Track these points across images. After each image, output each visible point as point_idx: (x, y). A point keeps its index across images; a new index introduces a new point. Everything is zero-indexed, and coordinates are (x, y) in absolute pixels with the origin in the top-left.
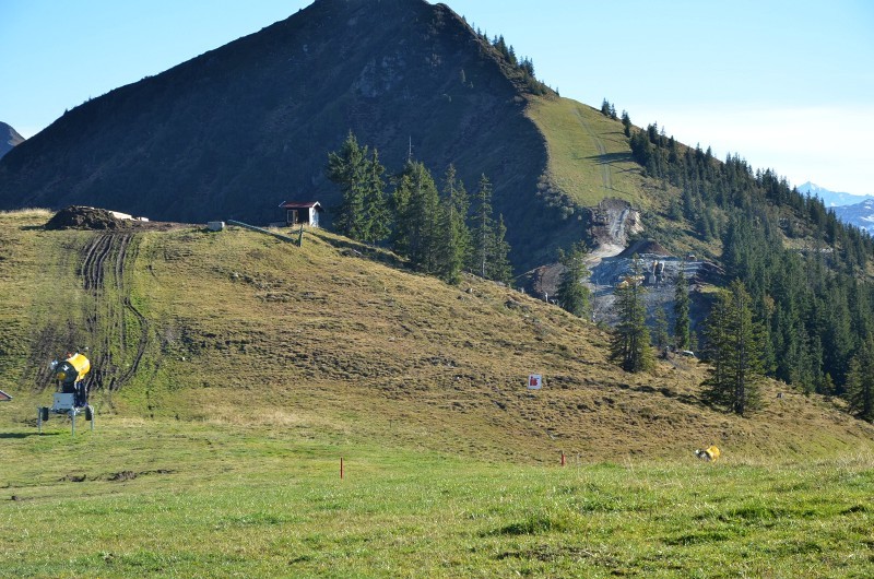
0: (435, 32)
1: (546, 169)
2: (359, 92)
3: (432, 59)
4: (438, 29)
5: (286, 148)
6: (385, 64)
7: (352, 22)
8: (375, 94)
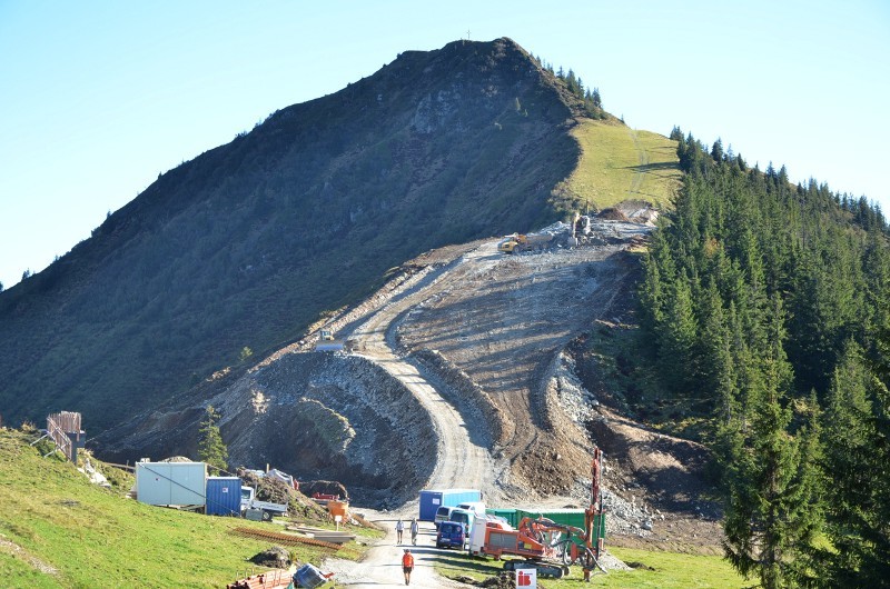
0: (493, 63)
1: (568, 177)
2: (414, 128)
3: (487, 91)
4: (498, 60)
5: (326, 184)
6: (440, 99)
7: (428, 70)
8: (429, 129)
